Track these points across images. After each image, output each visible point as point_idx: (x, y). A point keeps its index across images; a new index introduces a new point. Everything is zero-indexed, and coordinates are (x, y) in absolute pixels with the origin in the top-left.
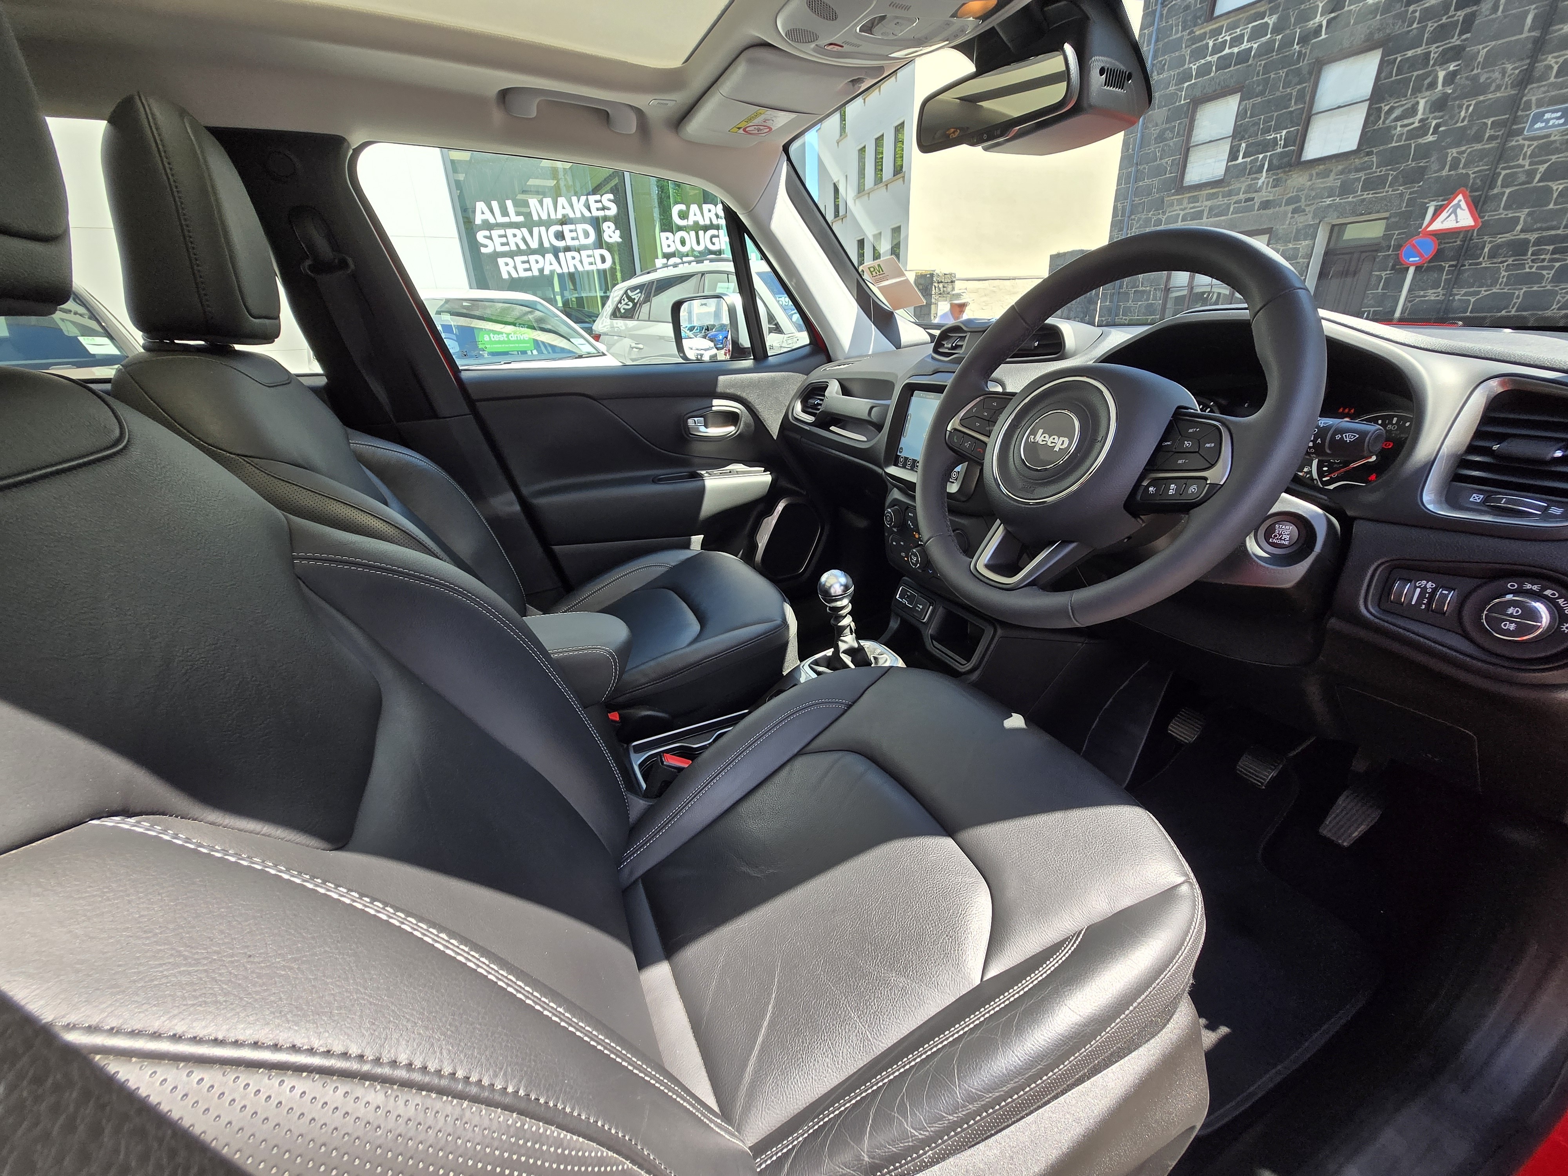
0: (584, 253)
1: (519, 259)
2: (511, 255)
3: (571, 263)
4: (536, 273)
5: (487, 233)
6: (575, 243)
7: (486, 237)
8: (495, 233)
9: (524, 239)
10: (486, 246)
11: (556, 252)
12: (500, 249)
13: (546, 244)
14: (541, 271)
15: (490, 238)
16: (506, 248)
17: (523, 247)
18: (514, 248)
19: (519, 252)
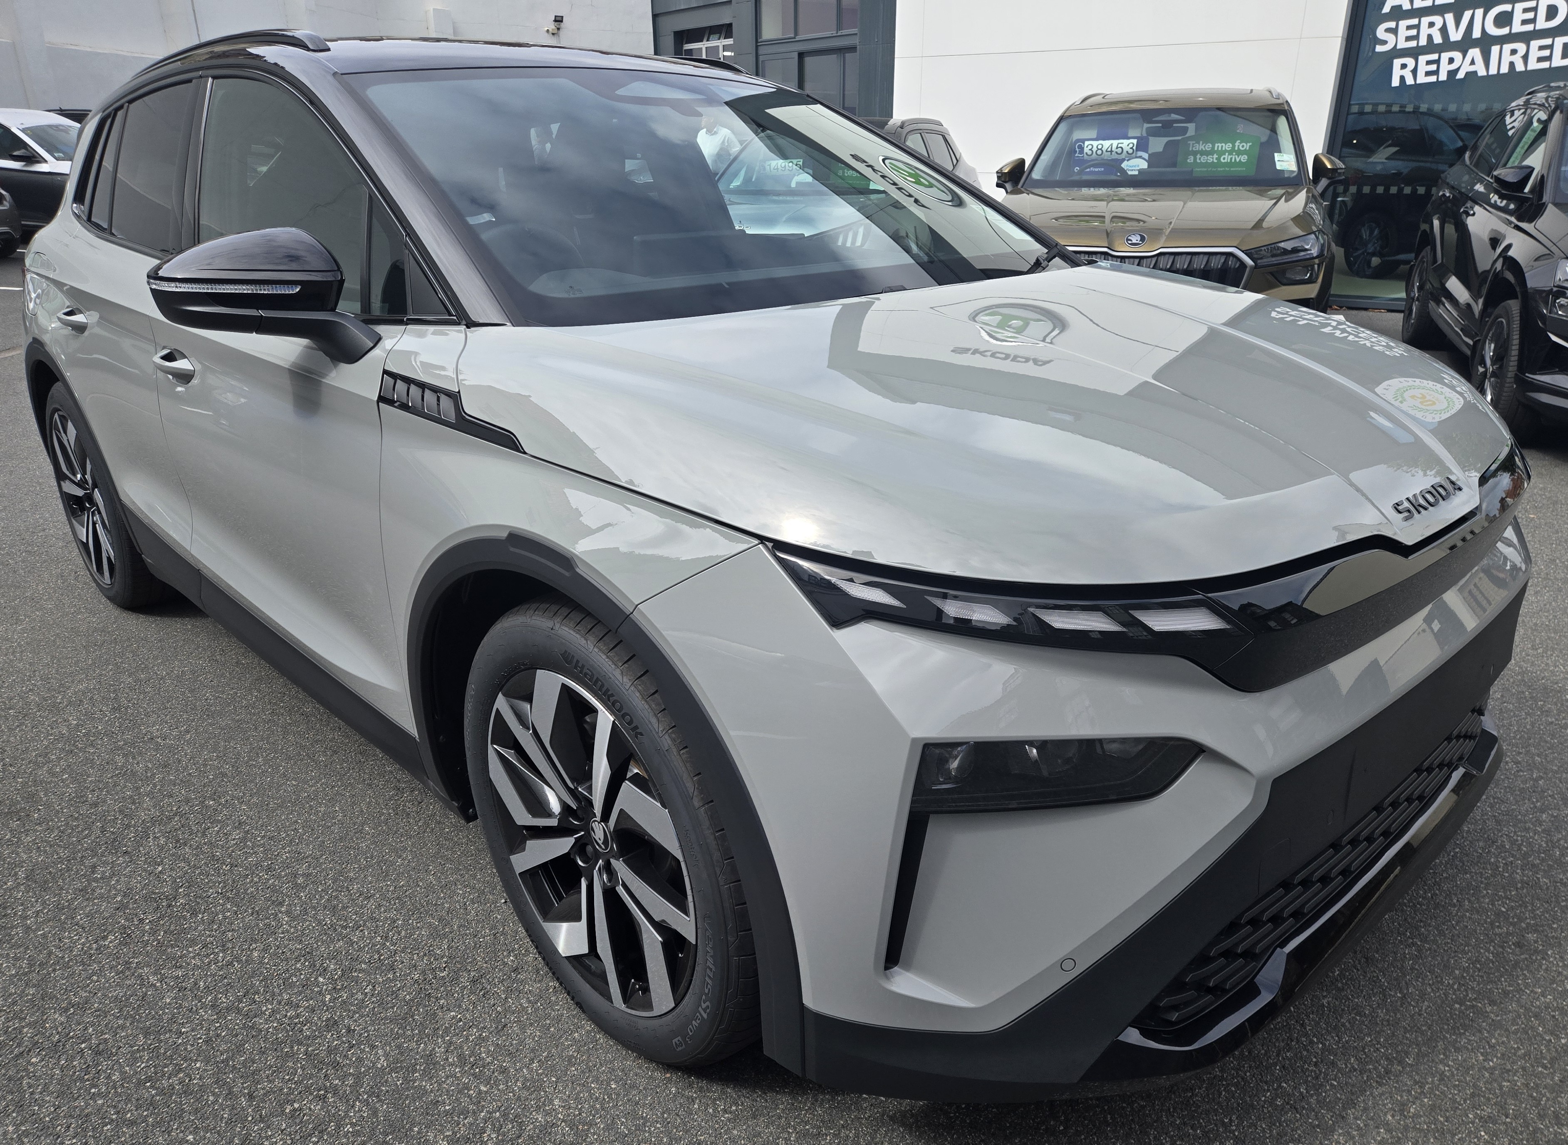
0: (1535, 44)
1: (1423, 59)
2: (1415, 53)
3: (1507, 58)
4: (1443, 77)
5: (1392, 24)
6: (1529, 27)
7: (1388, 30)
8: (1403, 24)
9: (1444, 30)
10: (1385, 42)
11: (1486, 43)
12: (1402, 44)
13: (1477, 34)
14: (1452, 74)
15: (1394, 31)
16: (1413, 44)
17: (1438, 39)
18: (1423, 41)
19: (1431, 47)
